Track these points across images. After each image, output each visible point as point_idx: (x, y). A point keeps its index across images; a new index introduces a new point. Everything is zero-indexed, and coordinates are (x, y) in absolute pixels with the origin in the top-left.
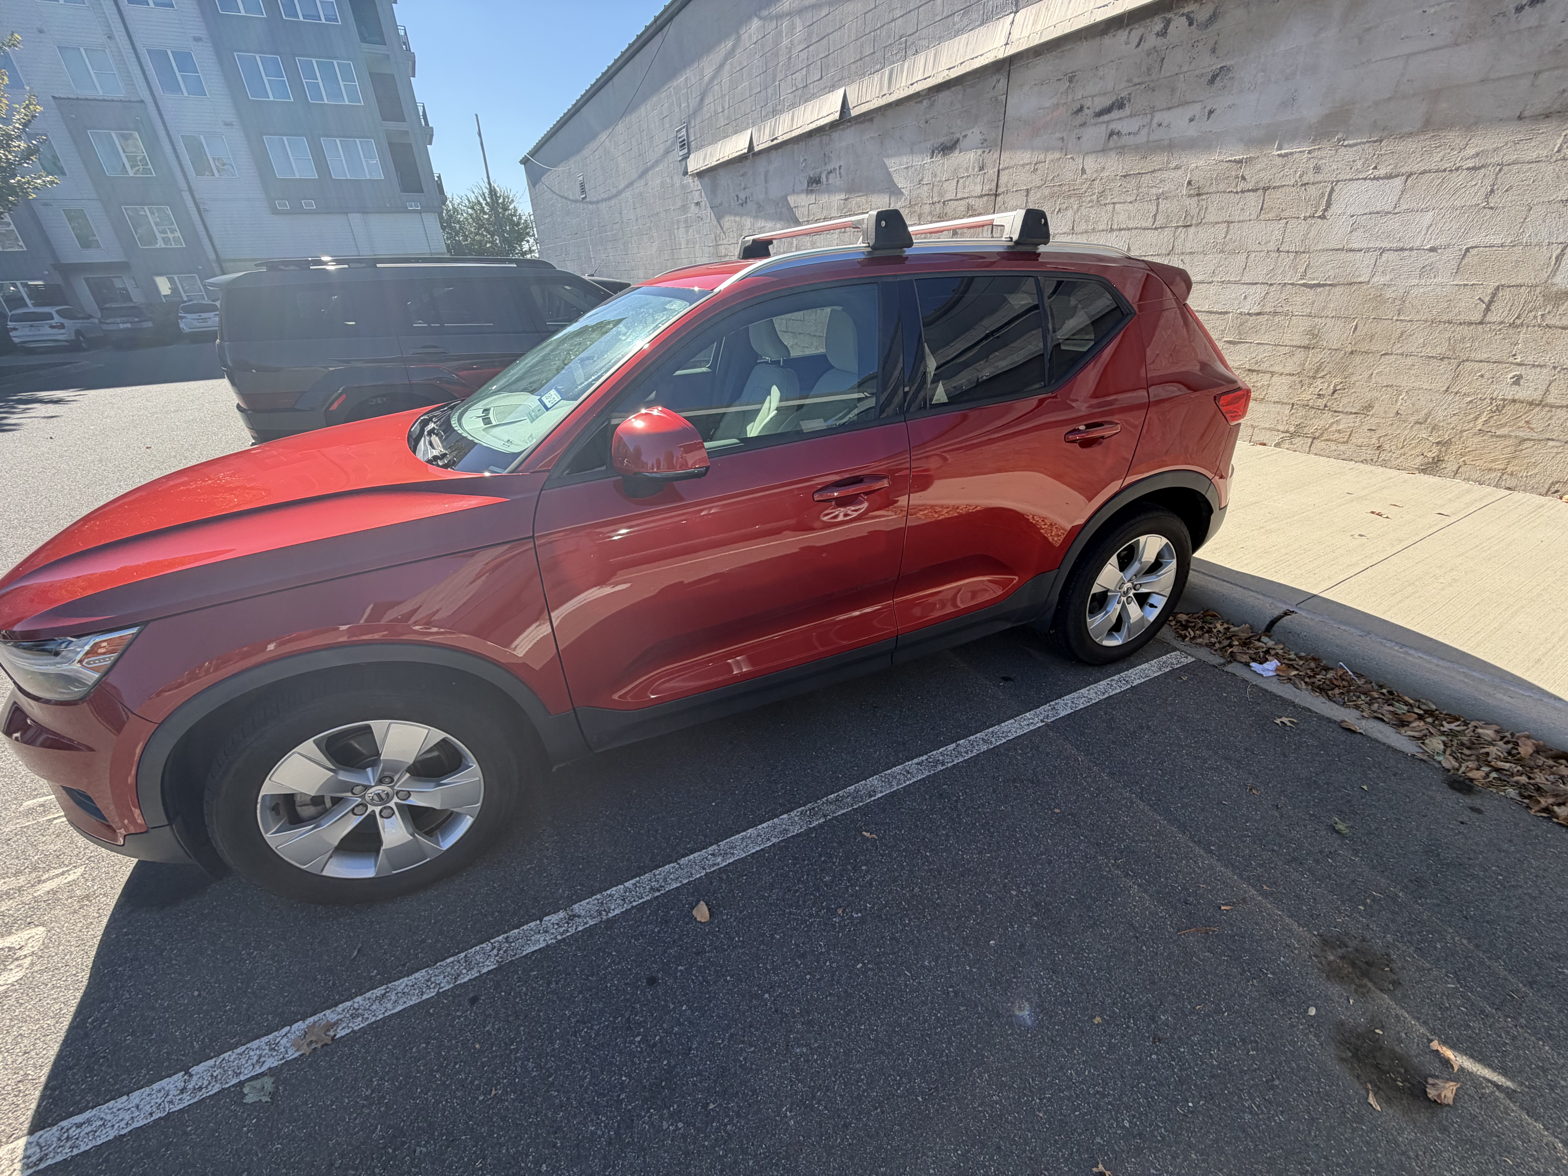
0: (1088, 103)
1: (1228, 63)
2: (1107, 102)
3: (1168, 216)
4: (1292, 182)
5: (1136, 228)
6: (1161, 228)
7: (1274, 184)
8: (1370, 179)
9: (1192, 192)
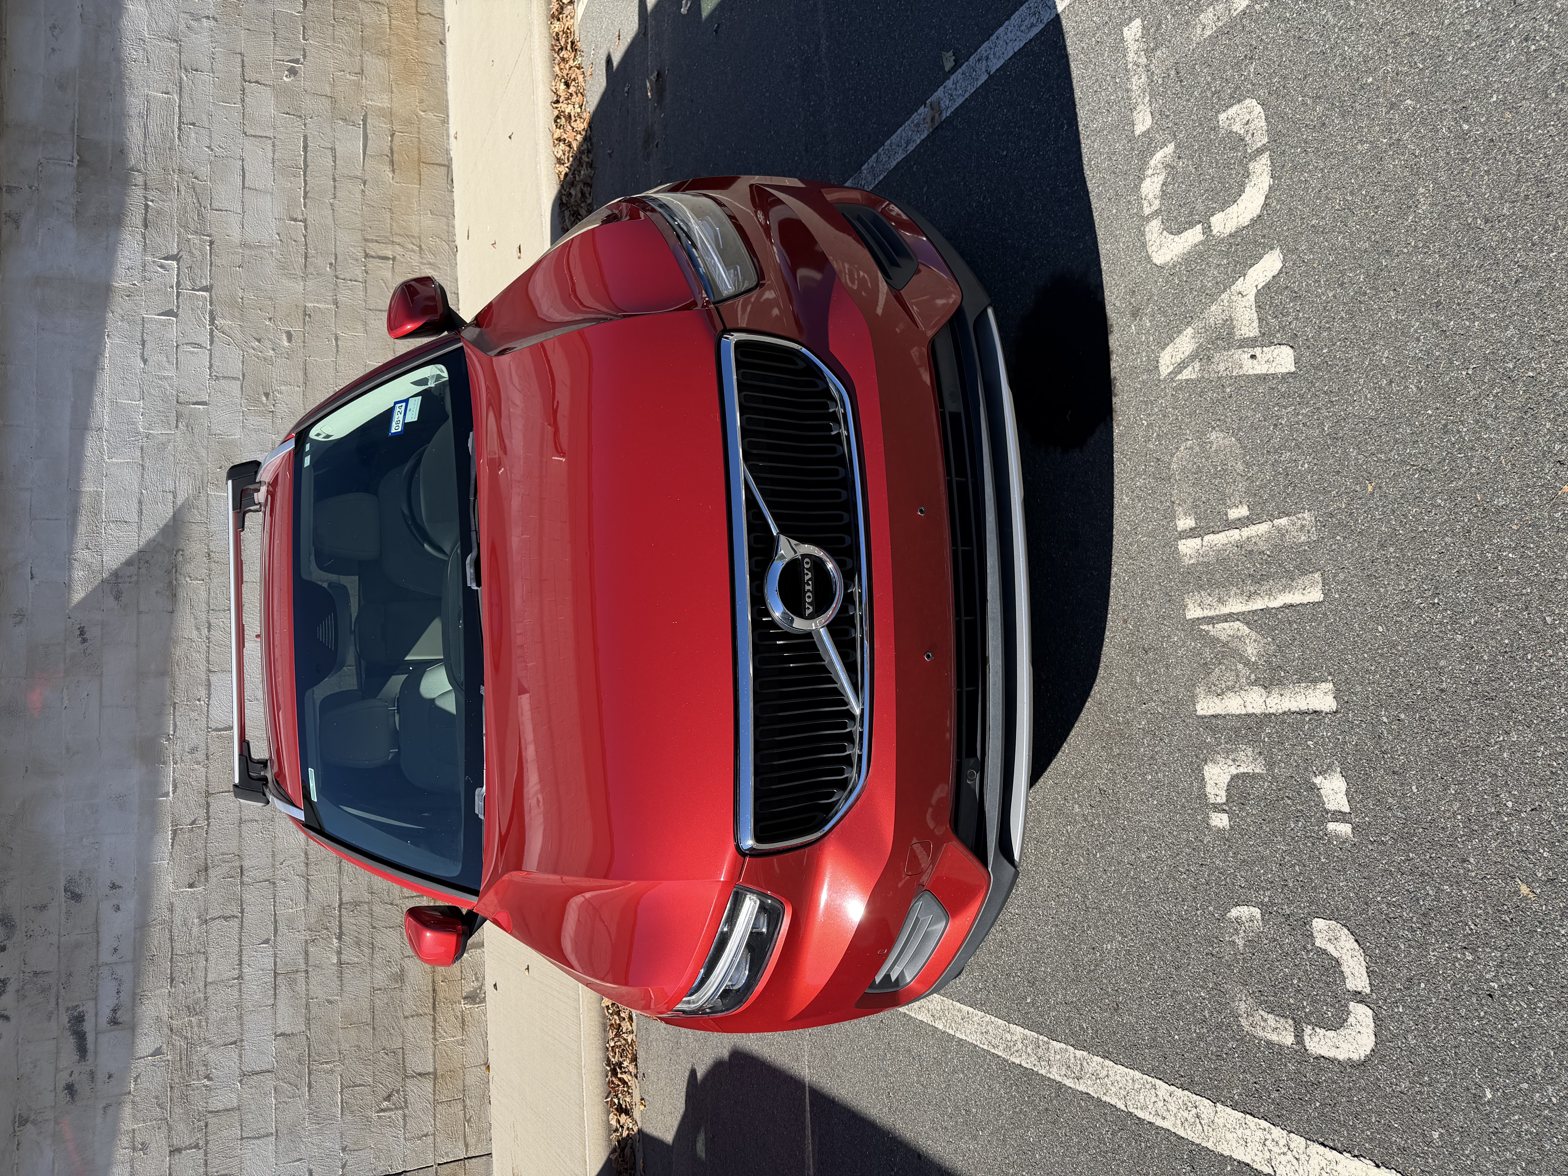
0: (64, 1078)
1: (62, 883)
2: (70, 1043)
3: (228, 901)
4: (203, 770)
5: (240, 940)
6: (242, 905)
7: (204, 787)
8: (208, 701)
9: (202, 879)
